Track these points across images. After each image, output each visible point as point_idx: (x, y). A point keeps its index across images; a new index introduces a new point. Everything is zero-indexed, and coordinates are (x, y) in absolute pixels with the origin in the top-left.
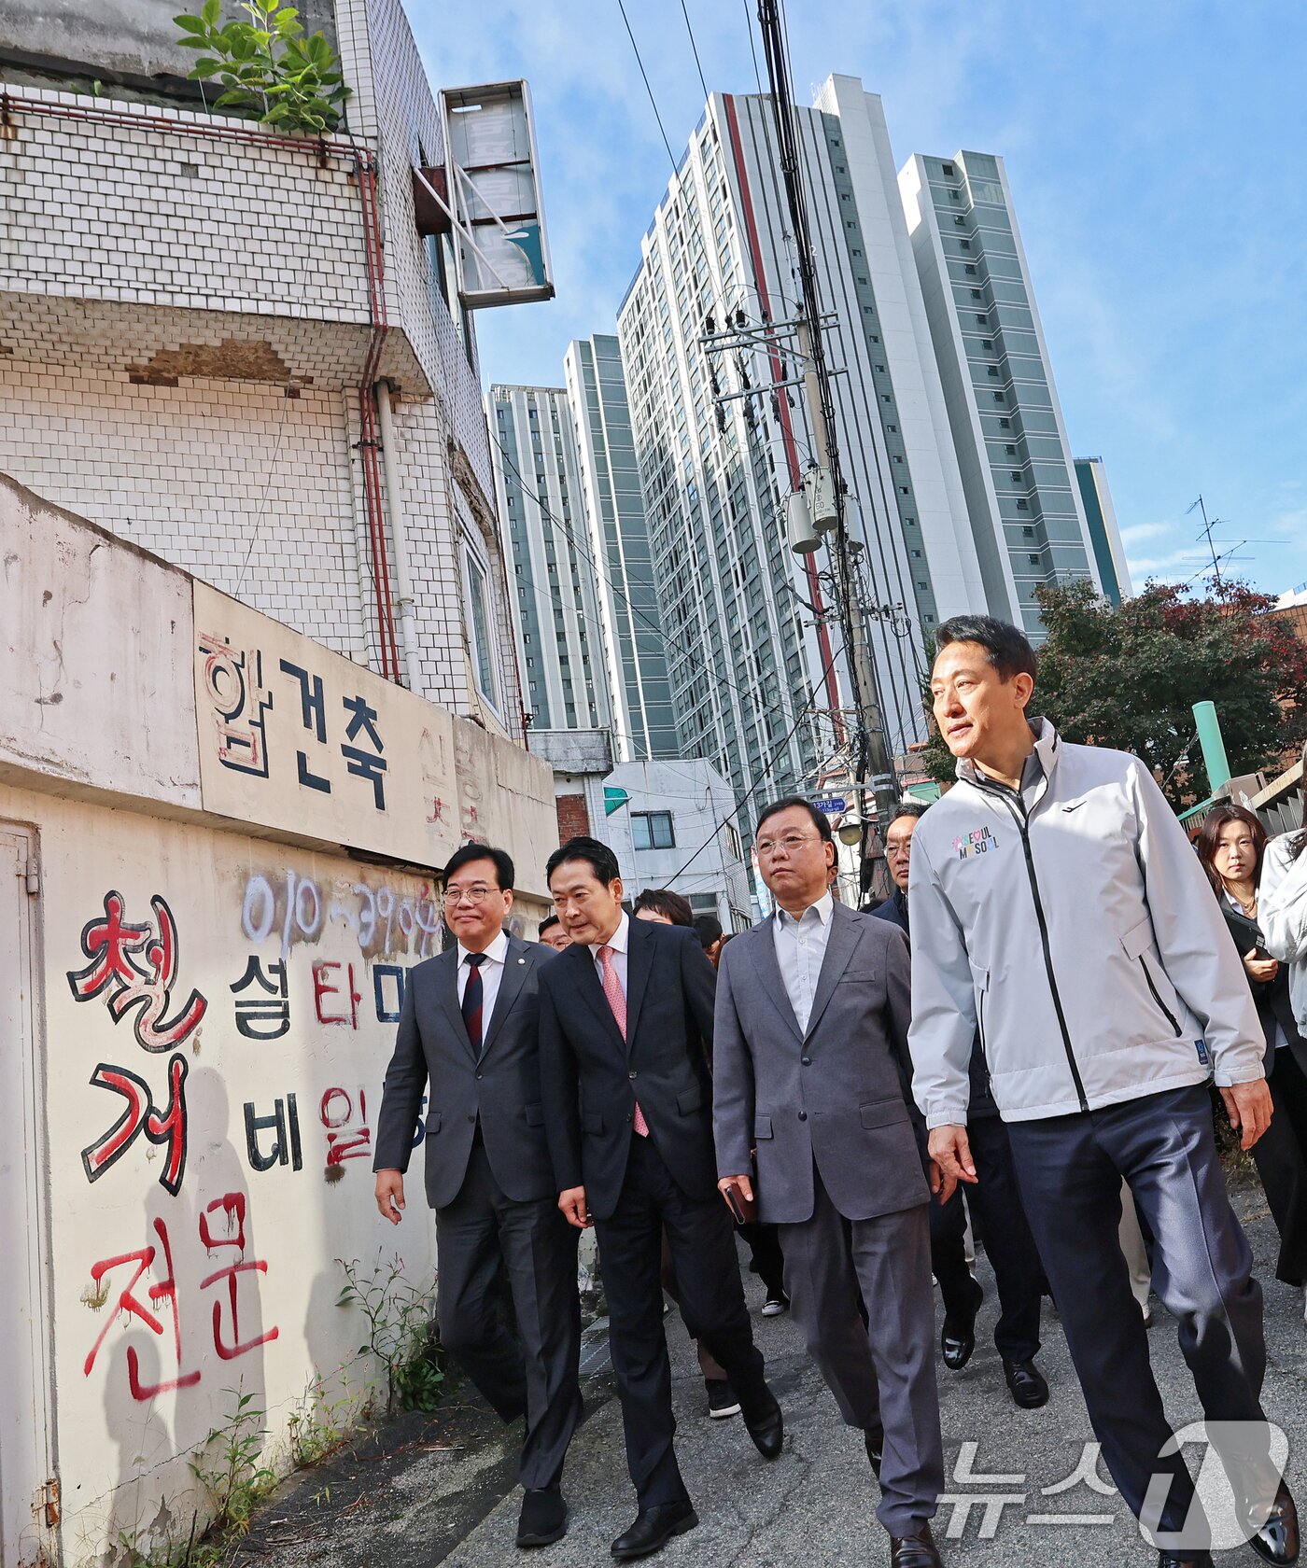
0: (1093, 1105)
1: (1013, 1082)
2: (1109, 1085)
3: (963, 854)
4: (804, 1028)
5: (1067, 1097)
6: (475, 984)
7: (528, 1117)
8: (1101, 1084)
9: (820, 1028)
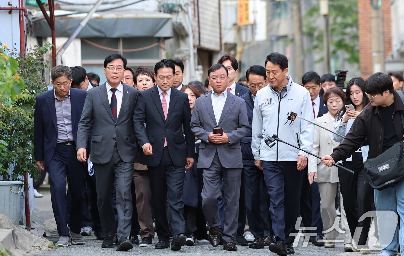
0: (279, 160)
1: (264, 152)
2: (283, 157)
3: (266, 103)
4: (218, 122)
5: (274, 158)
6: (114, 98)
7: (129, 140)
8: (282, 157)
9: (221, 123)
